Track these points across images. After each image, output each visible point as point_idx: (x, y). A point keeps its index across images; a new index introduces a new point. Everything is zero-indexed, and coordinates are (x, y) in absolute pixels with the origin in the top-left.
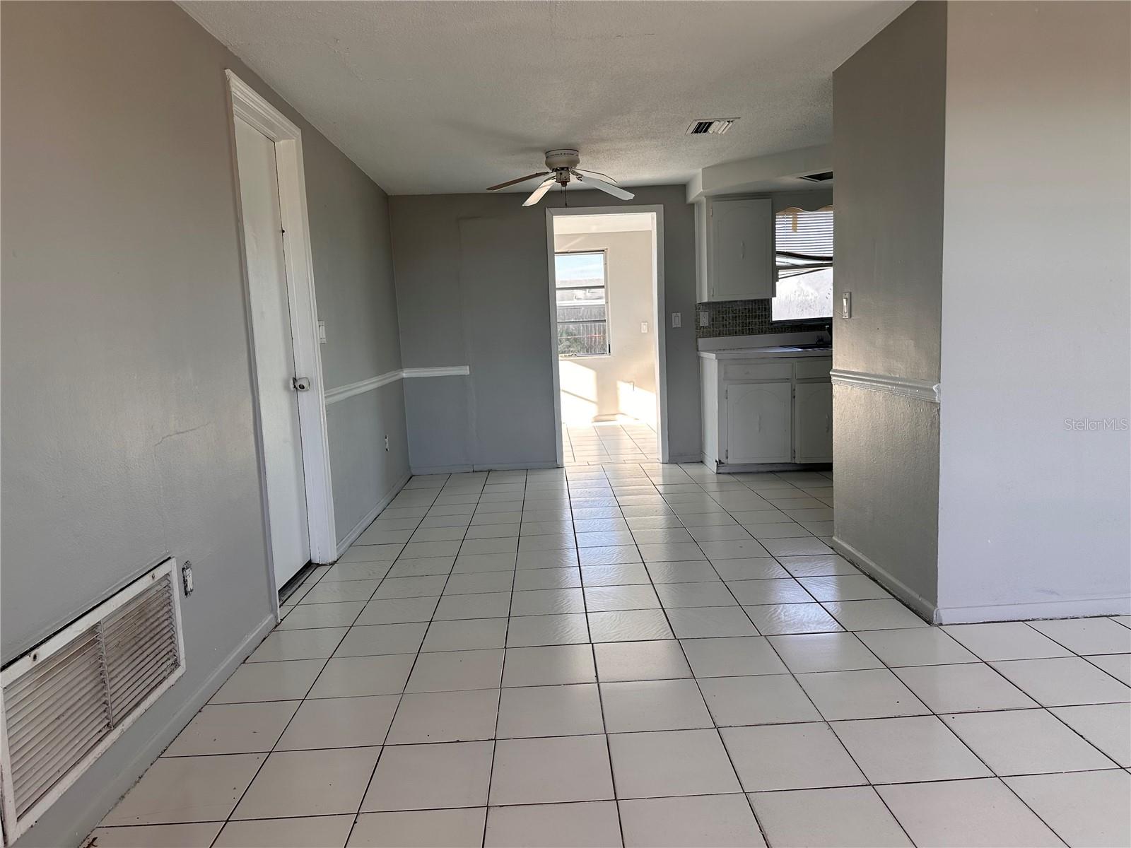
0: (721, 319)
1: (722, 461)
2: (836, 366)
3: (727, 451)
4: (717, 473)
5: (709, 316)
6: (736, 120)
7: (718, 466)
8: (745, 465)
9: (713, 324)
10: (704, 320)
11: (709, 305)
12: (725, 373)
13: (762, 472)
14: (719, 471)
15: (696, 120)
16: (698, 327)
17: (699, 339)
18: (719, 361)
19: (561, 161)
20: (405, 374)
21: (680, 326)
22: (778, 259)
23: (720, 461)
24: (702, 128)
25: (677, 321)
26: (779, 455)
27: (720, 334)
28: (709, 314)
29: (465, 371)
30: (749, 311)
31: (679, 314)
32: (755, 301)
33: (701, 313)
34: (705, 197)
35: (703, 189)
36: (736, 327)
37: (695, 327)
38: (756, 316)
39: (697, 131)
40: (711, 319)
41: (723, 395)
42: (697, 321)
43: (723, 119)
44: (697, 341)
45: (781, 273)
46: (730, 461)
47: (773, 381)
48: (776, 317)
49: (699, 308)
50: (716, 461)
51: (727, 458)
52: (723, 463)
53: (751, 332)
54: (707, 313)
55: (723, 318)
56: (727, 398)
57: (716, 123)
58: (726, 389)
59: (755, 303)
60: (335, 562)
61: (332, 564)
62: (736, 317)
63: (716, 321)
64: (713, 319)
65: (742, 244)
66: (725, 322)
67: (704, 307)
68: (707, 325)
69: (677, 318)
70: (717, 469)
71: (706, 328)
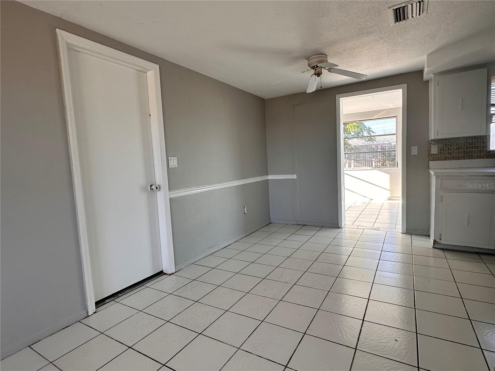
0: (447, 149)
3: (441, 234)
4: (433, 248)
5: (438, 148)
7: (434, 243)
9: (441, 153)
10: (434, 150)
11: (436, 141)
12: (441, 185)
14: (435, 247)
16: (430, 155)
17: (430, 162)
18: (437, 176)
19: (314, 62)
20: (270, 177)
21: (416, 154)
23: (436, 240)
25: (415, 151)
27: (446, 159)
28: (438, 146)
29: (294, 177)
30: (469, 144)
31: (416, 147)
32: (475, 137)
33: (432, 146)
36: (458, 154)
37: (427, 155)
38: (475, 147)
40: (439, 149)
42: (429, 150)
44: (428, 163)
46: (442, 242)
49: (431, 143)
50: (434, 240)
51: (441, 239)
52: (438, 242)
53: (471, 157)
55: (449, 148)
58: (441, 195)
59: (475, 139)
60: (172, 274)
61: (170, 275)
62: (459, 148)
63: (444, 151)
64: (441, 150)
65: (461, 101)
66: (450, 151)
67: (435, 142)
68: (436, 153)
69: (415, 149)
70: (434, 245)
71: (436, 155)
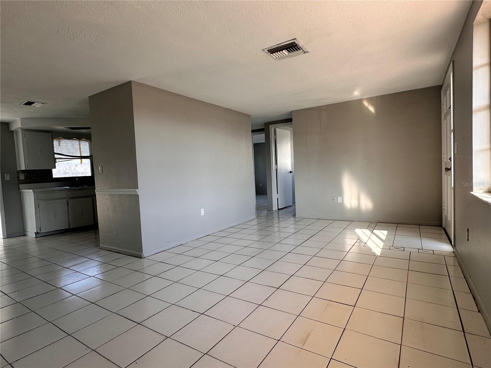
0: (30, 177)
1: (38, 232)
2: (97, 188)
3: (40, 228)
6: (46, 104)
7: (36, 235)
8: (48, 232)
9: (26, 179)
10: (22, 177)
12: (38, 197)
13: (56, 234)
14: (37, 237)
15: (27, 100)
16: (19, 180)
18: (34, 192)
21: (9, 179)
22: (55, 155)
23: (37, 232)
24: (30, 103)
25: (7, 177)
26: (64, 226)
27: (30, 183)
28: (24, 175)
31: (9, 175)
34: (21, 129)
35: (21, 126)
36: (37, 180)
37: (17, 180)
38: (46, 176)
39: (26, 104)
41: (37, 206)
42: (18, 177)
43: (40, 103)
44: (19, 186)
45: (57, 160)
46: (42, 232)
47: (58, 199)
48: (54, 176)
49: (19, 173)
50: (35, 233)
51: (40, 230)
52: (39, 233)
53: (45, 182)
54: (23, 174)
56: (39, 207)
57: (37, 103)
58: (38, 203)
59: (46, 171)
62: (37, 176)
63: (28, 178)
64: (26, 177)
65: (40, 149)
67: (22, 172)
68: (24, 179)
69: (7, 176)
70: (36, 236)
71: (23, 180)
